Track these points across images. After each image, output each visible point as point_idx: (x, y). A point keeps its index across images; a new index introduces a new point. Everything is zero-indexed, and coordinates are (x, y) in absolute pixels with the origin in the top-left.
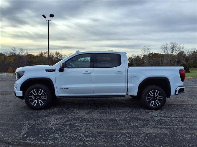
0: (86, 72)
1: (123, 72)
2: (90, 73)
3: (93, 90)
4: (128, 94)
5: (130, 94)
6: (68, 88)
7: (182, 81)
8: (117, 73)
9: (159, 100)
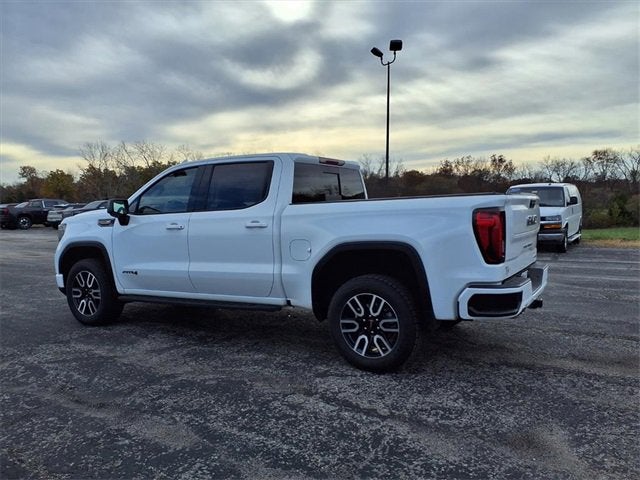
0: (174, 226)
1: (264, 224)
2: (181, 229)
3: (192, 281)
4: (289, 303)
5: (293, 302)
6: (136, 273)
7: (488, 262)
8: (248, 227)
9: (386, 335)
